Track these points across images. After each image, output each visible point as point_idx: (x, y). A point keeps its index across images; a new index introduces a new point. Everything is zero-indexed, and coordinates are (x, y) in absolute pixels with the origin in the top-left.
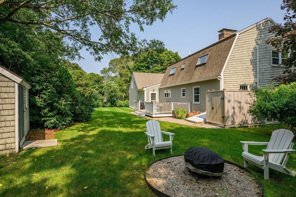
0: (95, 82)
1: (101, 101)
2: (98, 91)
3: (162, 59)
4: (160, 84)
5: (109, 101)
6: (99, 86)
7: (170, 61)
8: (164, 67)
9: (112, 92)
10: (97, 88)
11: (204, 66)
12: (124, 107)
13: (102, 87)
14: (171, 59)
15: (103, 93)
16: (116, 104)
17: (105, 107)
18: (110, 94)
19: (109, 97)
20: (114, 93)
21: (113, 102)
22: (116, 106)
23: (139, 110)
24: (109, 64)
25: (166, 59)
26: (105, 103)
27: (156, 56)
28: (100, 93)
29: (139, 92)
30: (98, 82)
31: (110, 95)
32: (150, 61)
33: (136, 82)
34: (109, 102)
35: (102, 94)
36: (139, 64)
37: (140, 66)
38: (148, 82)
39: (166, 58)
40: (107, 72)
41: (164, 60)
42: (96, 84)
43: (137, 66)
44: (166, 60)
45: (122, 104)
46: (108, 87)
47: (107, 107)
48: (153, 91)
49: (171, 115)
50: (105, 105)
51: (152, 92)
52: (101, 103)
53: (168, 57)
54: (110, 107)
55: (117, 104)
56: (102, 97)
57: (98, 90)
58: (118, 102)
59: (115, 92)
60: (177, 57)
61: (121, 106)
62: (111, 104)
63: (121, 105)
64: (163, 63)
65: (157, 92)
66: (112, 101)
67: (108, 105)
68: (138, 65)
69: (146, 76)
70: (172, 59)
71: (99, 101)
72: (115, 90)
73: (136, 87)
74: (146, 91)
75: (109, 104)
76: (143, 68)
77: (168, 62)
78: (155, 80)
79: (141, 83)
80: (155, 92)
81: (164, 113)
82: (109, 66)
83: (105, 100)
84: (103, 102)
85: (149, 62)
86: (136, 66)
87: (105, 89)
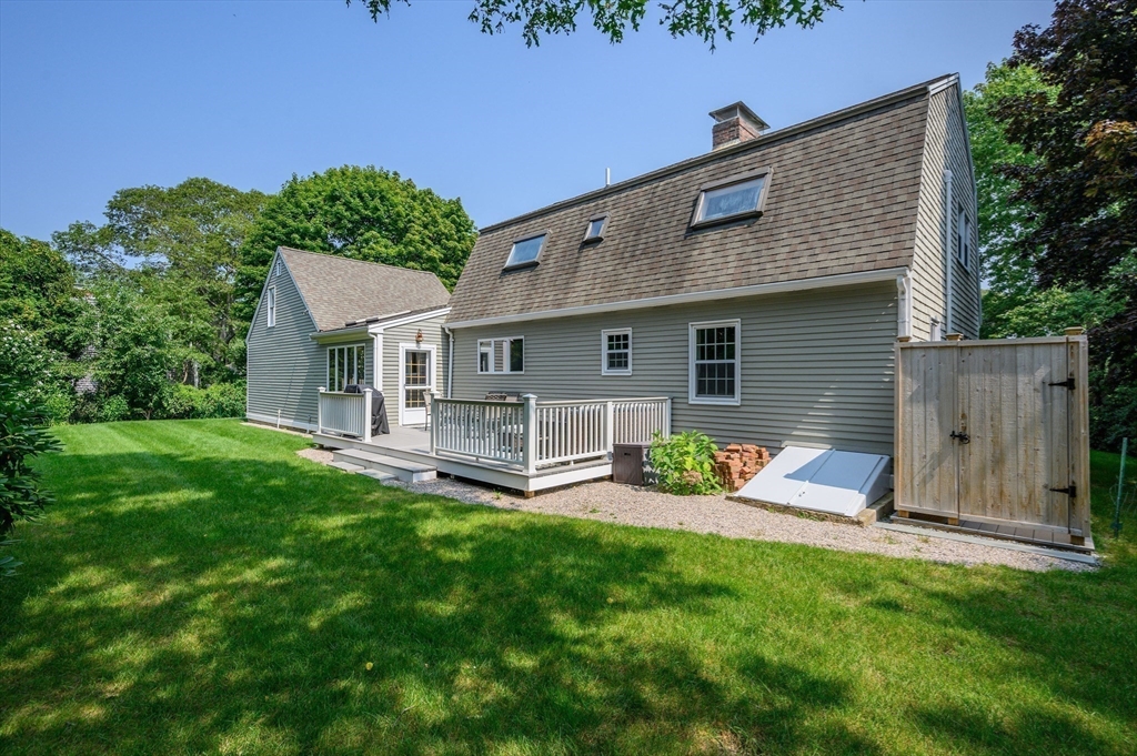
0: (16, 280)
1: (62, 387)
2: (41, 332)
3: (399, 215)
4: (447, 311)
5: (111, 387)
6: (49, 306)
7: (434, 230)
8: (411, 249)
9: (138, 341)
10: (33, 315)
11: (755, 228)
12: (211, 416)
13: (66, 314)
14: (436, 222)
15: (77, 343)
16: (159, 405)
17: (87, 420)
18: (123, 351)
19: (114, 368)
20: (150, 347)
21: (146, 393)
22: (160, 412)
23: (368, 439)
24: (112, 208)
25: (419, 219)
26: (89, 397)
27: (373, 198)
28: (55, 342)
29: (323, 346)
30: (40, 282)
31: (126, 358)
32: (347, 214)
33: (303, 293)
34: (117, 392)
35: (65, 349)
36: (290, 222)
37: (297, 231)
38: (361, 299)
39: (416, 214)
40: (99, 248)
41: (410, 221)
42: (23, 293)
43: (280, 228)
44: (418, 222)
45: (199, 405)
46: (111, 312)
47: (101, 420)
48: (418, 342)
49: (607, 470)
50: (92, 408)
51: (413, 346)
52: (58, 400)
53: (426, 211)
54: (124, 418)
55: (170, 404)
56: (63, 367)
57: (35, 326)
58: (176, 394)
59: (158, 344)
60: (458, 216)
61: (190, 414)
62: (132, 404)
63: (193, 408)
64: (406, 230)
65: (433, 348)
66: (135, 391)
67: (108, 410)
68: (284, 226)
69: (346, 273)
70: (440, 220)
71: (48, 387)
72: (156, 334)
73: (306, 320)
74: (380, 337)
75: (118, 403)
76: (314, 244)
77: (427, 232)
78: (393, 296)
79: (330, 303)
80: (424, 347)
81: (576, 462)
82: (107, 221)
83: (87, 385)
84: (73, 392)
85: (340, 220)
86: (273, 230)
87: (90, 323)
